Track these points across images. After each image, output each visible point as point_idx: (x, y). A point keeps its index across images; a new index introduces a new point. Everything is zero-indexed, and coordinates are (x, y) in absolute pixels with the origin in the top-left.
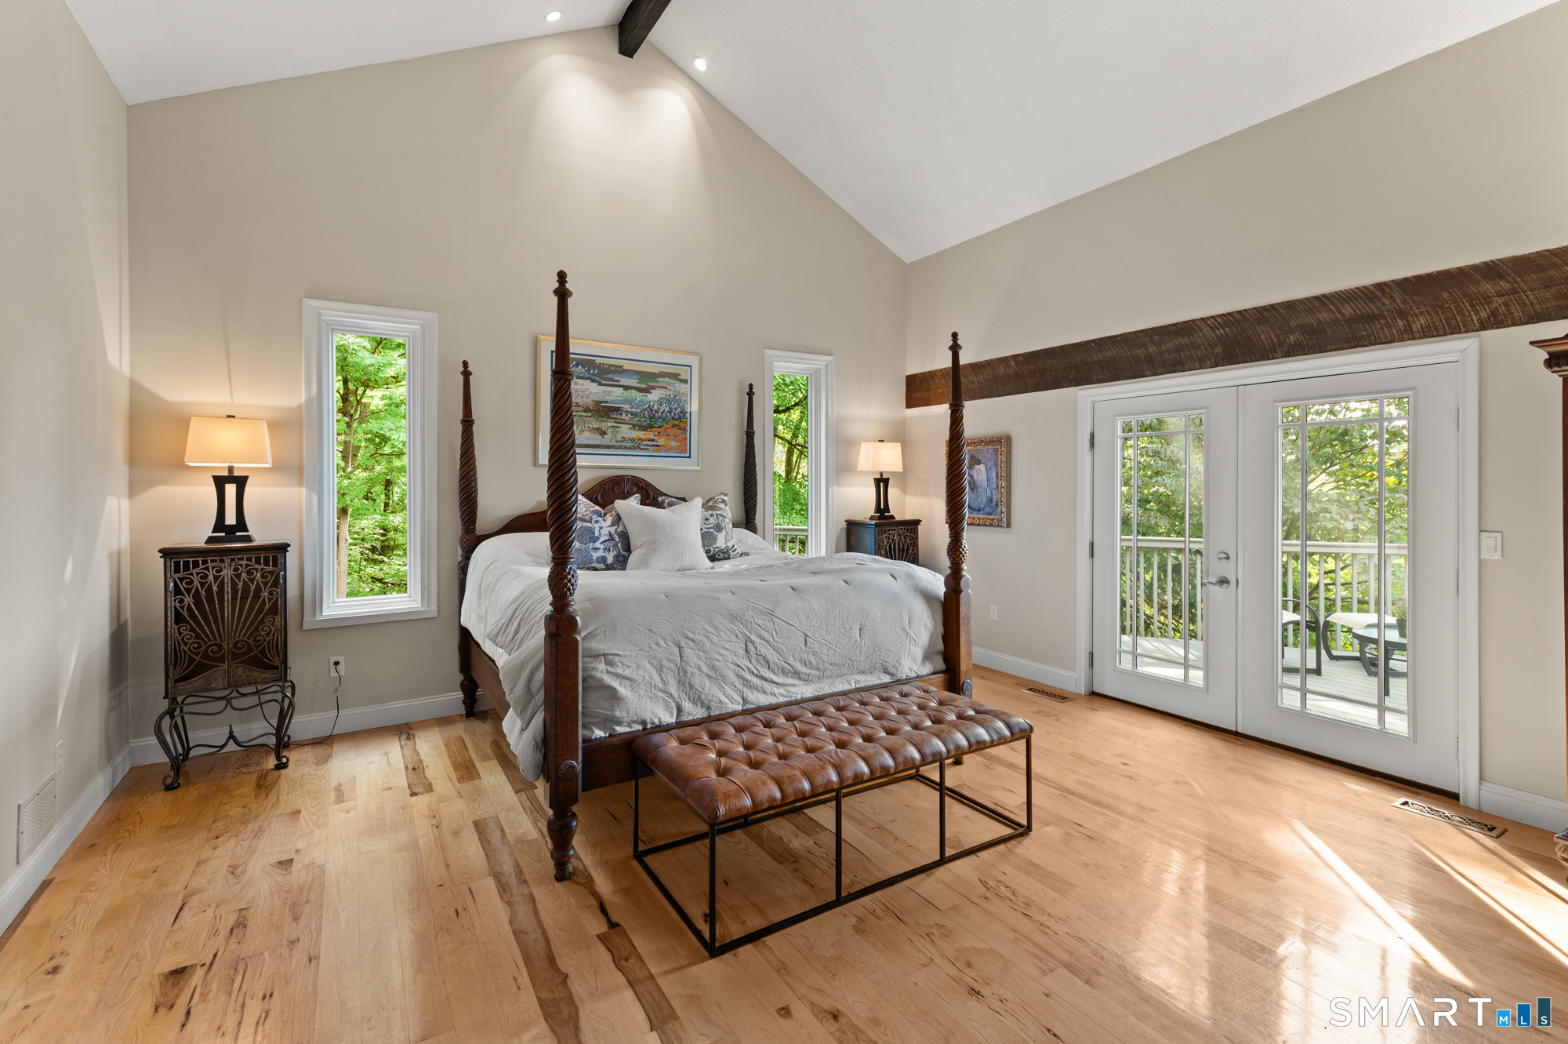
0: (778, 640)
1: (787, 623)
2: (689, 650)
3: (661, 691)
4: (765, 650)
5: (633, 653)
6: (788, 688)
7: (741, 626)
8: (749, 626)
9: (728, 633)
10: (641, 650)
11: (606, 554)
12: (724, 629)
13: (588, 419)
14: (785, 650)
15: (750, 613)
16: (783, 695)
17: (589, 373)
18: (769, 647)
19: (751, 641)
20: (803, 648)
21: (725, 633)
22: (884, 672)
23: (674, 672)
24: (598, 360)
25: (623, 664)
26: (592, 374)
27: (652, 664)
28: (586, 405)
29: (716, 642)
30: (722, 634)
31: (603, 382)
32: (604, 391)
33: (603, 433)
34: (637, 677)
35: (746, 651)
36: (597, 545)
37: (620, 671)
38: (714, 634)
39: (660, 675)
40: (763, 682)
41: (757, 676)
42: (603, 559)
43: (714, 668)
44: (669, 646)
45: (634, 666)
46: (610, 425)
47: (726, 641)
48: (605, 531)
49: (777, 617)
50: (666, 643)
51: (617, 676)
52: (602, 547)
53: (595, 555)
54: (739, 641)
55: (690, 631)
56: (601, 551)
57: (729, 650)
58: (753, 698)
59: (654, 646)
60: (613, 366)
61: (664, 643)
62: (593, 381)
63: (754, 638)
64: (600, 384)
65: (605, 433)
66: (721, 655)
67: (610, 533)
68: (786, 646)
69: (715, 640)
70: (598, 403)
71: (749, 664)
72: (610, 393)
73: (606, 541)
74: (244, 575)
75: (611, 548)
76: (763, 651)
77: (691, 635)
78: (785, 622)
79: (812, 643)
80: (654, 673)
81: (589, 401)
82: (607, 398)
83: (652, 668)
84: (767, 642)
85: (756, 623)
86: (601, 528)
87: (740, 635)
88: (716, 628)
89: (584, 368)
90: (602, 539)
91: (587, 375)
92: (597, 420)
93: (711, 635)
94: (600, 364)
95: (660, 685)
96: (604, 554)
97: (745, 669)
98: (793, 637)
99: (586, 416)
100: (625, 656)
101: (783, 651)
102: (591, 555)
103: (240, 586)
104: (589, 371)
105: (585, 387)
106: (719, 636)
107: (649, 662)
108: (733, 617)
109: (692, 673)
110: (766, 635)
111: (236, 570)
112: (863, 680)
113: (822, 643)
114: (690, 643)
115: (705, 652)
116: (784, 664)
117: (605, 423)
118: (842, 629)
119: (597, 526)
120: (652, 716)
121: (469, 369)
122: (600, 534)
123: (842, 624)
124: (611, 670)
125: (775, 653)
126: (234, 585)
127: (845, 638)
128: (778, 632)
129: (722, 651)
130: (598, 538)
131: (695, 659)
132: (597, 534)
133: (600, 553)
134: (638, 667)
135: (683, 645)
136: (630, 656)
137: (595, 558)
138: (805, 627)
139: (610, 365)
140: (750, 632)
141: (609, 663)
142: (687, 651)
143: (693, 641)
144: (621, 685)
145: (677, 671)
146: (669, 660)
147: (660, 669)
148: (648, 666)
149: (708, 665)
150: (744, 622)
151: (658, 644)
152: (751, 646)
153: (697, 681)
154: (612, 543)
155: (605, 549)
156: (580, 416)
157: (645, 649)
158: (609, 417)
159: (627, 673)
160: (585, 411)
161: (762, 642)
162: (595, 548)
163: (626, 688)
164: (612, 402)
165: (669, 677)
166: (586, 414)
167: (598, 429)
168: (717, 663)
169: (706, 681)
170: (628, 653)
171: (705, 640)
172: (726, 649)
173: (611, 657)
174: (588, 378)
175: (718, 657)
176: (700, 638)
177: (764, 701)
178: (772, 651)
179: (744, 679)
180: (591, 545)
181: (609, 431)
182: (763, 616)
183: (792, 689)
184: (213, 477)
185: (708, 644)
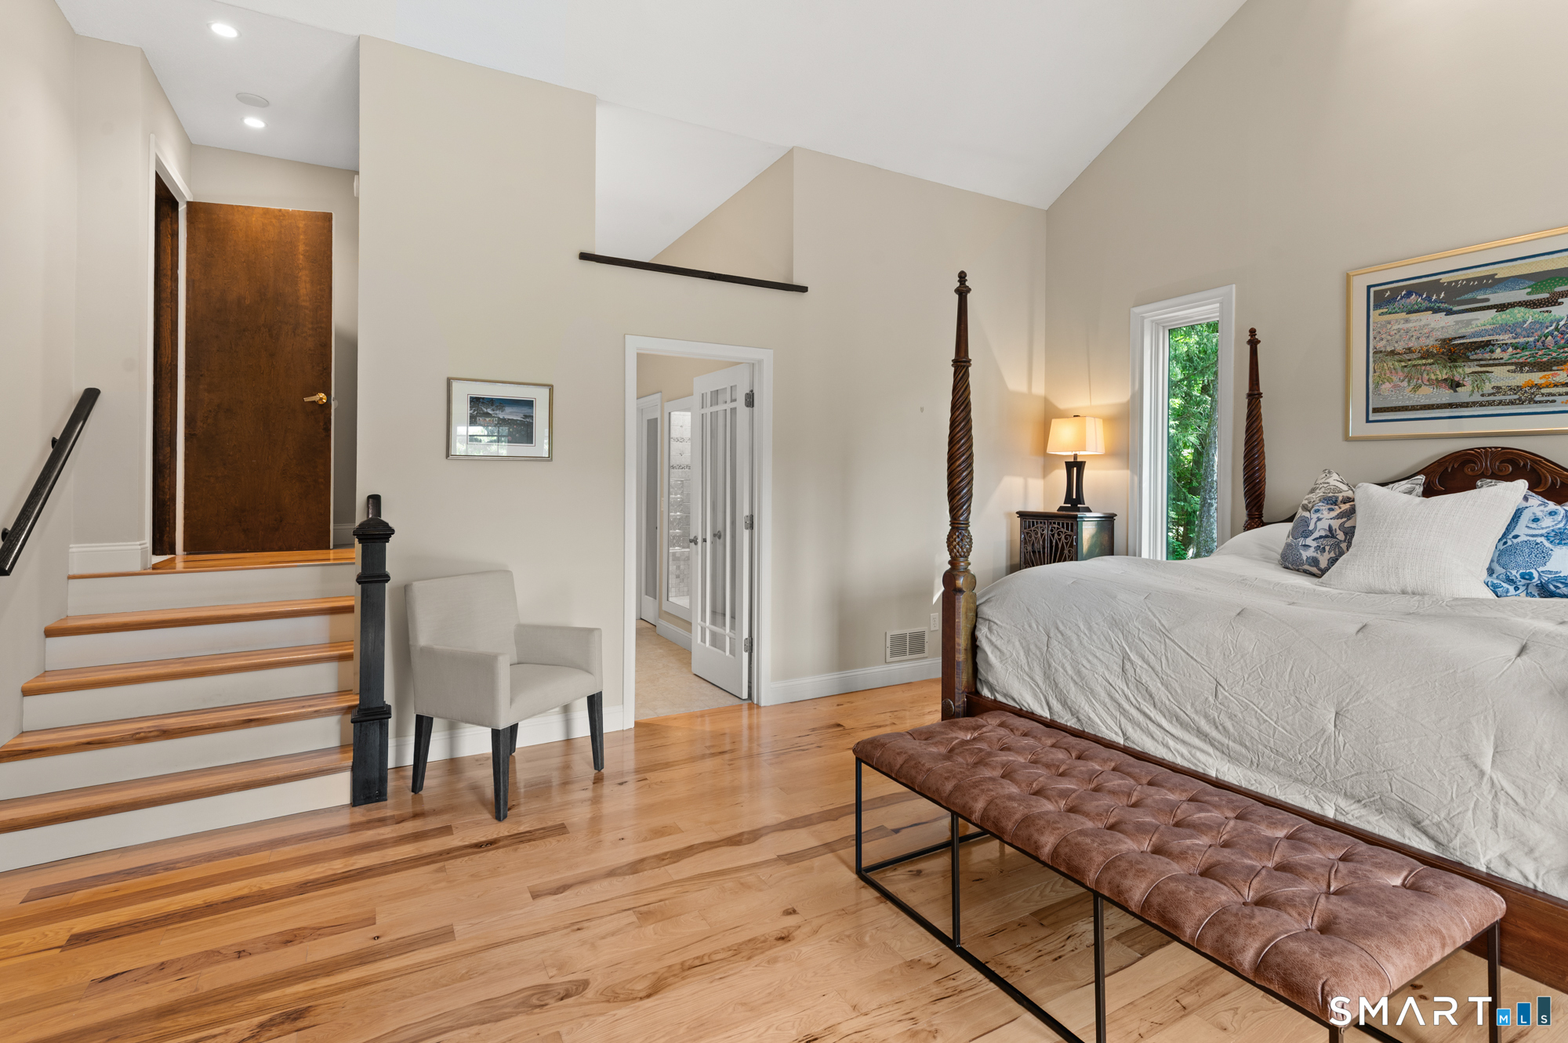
0: (1169, 672)
1: (1188, 654)
2: (1057, 643)
3: (1027, 675)
4: (1148, 679)
5: (1008, 627)
6: (1194, 751)
7: (1121, 635)
8: (1130, 640)
9: (1103, 638)
10: (1015, 626)
11: (1318, 555)
12: (1099, 633)
13: (1428, 367)
14: (1179, 691)
15: (1136, 624)
16: (1182, 756)
17: (1430, 301)
18: (1155, 677)
19: (1130, 659)
20: (1211, 699)
21: (1099, 638)
22: (1414, 826)
23: (1040, 661)
24: (1445, 278)
25: (998, 634)
26: (1435, 301)
27: (1021, 644)
28: (1425, 349)
29: (1086, 644)
30: (1095, 637)
31: (1455, 308)
32: (1457, 323)
33: (1455, 385)
34: (1005, 651)
35: (1123, 671)
36: (1309, 541)
37: (994, 639)
38: (1085, 634)
39: (1027, 658)
40: (1148, 722)
41: (1138, 709)
42: (1315, 562)
43: (1079, 673)
44: (1040, 631)
45: (1006, 639)
46: (1468, 370)
47: (1098, 648)
48: (1324, 524)
49: (1173, 641)
50: (1037, 627)
51: (990, 641)
52: (1314, 544)
53: (1306, 554)
54: (1114, 653)
55: (1063, 623)
56: (1312, 549)
57: (1100, 660)
58: (1136, 736)
59: (1026, 627)
60: (1474, 279)
61: (1035, 627)
62: (1436, 311)
63: (1133, 656)
64: (1449, 312)
65: (1458, 385)
66: (1089, 661)
67: (1330, 527)
68: (1182, 686)
69: (1085, 640)
70: (1445, 342)
71: (1126, 689)
72: (1469, 323)
73: (1321, 537)
74: (1056, 535)
75: (1327, 548)
76: (1145, 678)
77: (1061, 627)
78: (1184, 651)
79: (1226, 697)
80: (1022, 653)
81: (1431, 342)
82: (1463, 331)
83: (1021, 648)
84: (1153, 669)
85: (1140, 639)
86: (1319, 519)
87: (1116, 646)
88: (1090, 629)
89: (1421, 295)
90: (1316, 535)
91: (1426, 304)
92: (1445, 367)
93: (1082, 635)
94: (1451, 282)
95: (1027, 669)
96: (1315, 555)
97: (1120, 692)
98: (1194, 677)
99: (1424, 365)
100: (1001, 627)
101: (1176, 691)
102: (1301, 554)
103: (1060, 546)
104: (1429, 298)
105: (1422, 323)
106: (1090, 638)
107: (1019, 641)
108: (1115, 623)
109: (1056, 669)
110: (1152, 659)
111: (1052, 531)
112: (1357, 814)
113: (1247, 705)
114: (1059, 635)
115: (1072, 652)
116: (1178, 710)
117: (1460, 370)
118: (1293, 699)
119: (1314, 516)
120: (1020, 697)
121: (1256, 337)
122: (1316, 527)
123: (1295, 690)
124: (989, 635)
125: (1163, 689)
126: (1051, 542)
127: (1297, 716)
128: (1170, 661)
129: (1090, 658)
130: (1312, 532)
131: (1060, 654)
132: (1311, 527)
133: (1310, 553)
134: (1009, 641)
135: (1052, 635)
136: (1005, 628)
137: (1305, 558)
138: (1218, 670)
139: (1469, 280)
140: (1130, 648)
141: (990, 629)
142: (1054, 643)
143: (1062, 635)
144: (992, 653)
145: (1042, 660)
146: (1036, 646)
147: (1027, 652)
148: (1017, 644)
149: (1073, 667)
150: (1125, 632)
151: (1030, 626)
152: (1128, 665)
153: (1062, 680)
154: (1332, 541)
155: (1317, 548)
156: (1414, 366)
157: (1018, 626)
158: (1468, 359)
159: (998, 643)
160: (1422, 358)
161: (1145, 666)
162: (1305, 546)
163: (996, 657)
164: (1474, 335)
165: (1035, 665)
166: (1424, 361)
167: (1446, 380)
168: (1083, 669)
169: (1072, 685)
170: (1004, 625)
171: (1074, 638)
172: (1097, 657)
173: (992, 624)
174: (1427, 309)
175: (1085, 662)
176: (1069, 633)
177: (1153, 749)
178: (1159, 685)
179: (1119, 705)
180: (1301, 541)
181: (1468, 381)
182: (1153, 633)
183: (1198, 754)
184: (1066, 462)
185: (1076, 643)
